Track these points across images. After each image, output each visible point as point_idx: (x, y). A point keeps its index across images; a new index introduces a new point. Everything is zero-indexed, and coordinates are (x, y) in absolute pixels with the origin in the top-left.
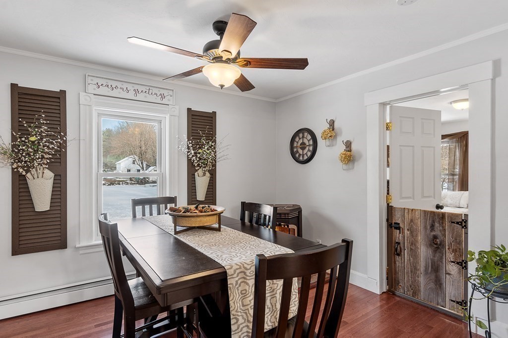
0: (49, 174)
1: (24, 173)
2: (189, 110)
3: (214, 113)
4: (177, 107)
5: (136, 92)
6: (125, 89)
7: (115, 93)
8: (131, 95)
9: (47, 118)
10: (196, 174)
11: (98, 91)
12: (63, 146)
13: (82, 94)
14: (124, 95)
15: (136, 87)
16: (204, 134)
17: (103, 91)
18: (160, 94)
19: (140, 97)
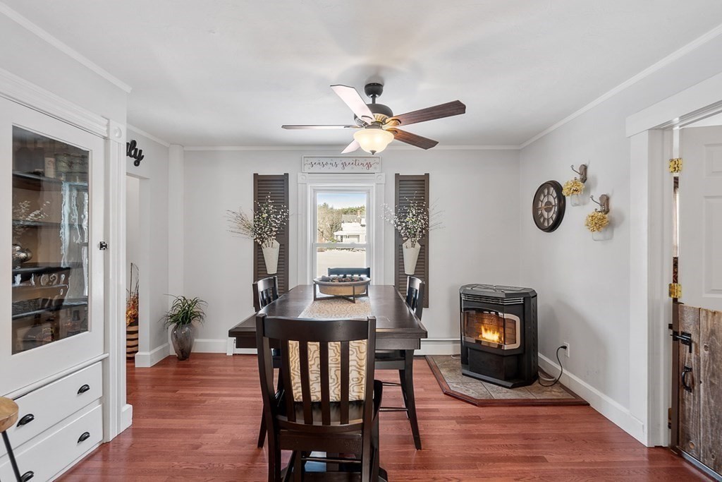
0: (277, 244)
1: (260, 243)
2: (397, 175)
3: (427, 175)
4: (383, 174)
5: (344, 165)
6: (334, 164)
7: (325, 169)
8: (339, 169)
9: (272, 198)
10: (404, 245)
11: (312, 170)
12: (286, 220)
13: (299, 174)
14: (334, 170)
15: (344, 160)
16: (412, 200)
17: (317, 169)
18: (367, 164)
19: (348, 169)
